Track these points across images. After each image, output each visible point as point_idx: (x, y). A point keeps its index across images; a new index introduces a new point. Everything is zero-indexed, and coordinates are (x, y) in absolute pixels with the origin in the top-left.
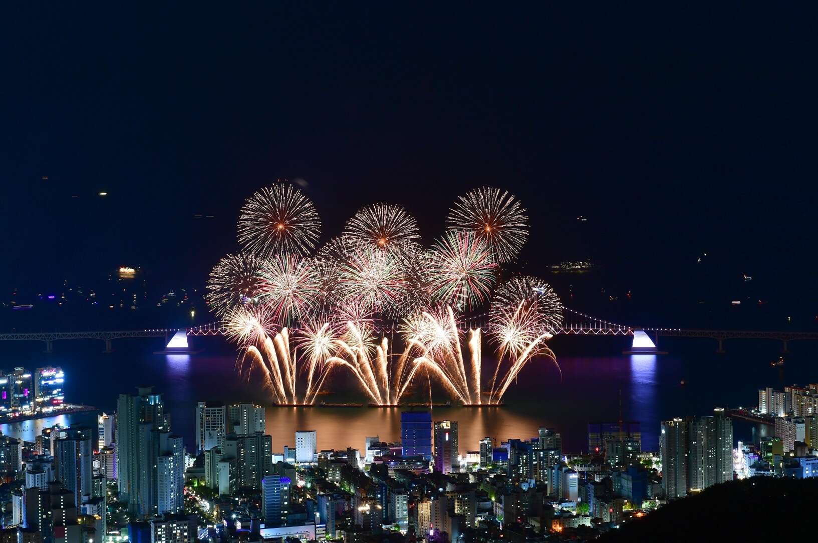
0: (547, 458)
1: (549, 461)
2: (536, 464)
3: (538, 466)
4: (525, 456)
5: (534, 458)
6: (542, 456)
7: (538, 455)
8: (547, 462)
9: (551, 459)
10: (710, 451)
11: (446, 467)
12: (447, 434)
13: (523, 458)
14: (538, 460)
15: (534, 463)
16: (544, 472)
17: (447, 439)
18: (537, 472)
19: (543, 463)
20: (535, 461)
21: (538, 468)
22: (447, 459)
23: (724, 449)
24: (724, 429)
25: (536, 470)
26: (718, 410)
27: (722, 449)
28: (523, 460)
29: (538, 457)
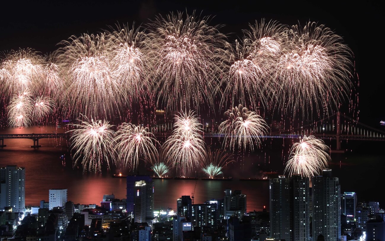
8: (205, 215)
11: (137, 218)
12: (138, 191)
17: (138, 195)
22: (138, 211)
23: (328, 205)
24: (328, 187)
26: (326, 170)
27: (326, 205)
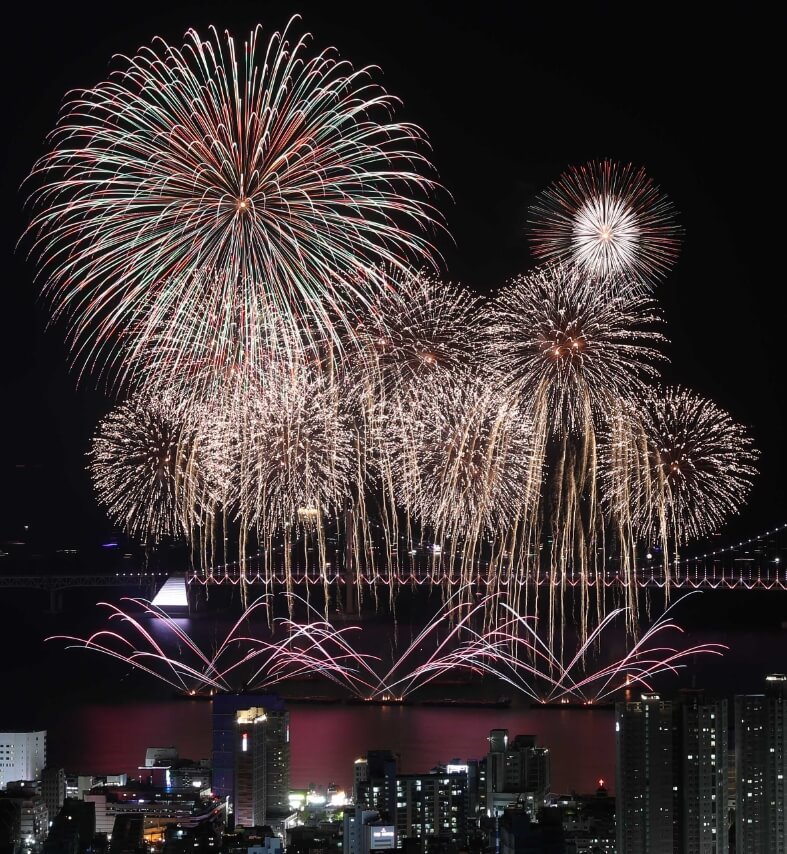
0: (432, 794)
1: (437, 802)
2: (402, 810)
3: (409, 813)
4: (376, 789)
5: (400, 795)
6: (419, 788)
7: (409, 787)
9: (443, 799)
10: (750, 782)
11: (241, 813)
12: (245, 736)
13: (372, 792)
14: (409, 797)
15: (399, 805)
16: (423, 829)
17: (245, 748)
18: (405, 827)
19: (422, 807)
20: (401, 800)
21: (409, 819)
22: (245, 794)
25: (405, 822)
28: (371, 797)
29: (409, 793)
